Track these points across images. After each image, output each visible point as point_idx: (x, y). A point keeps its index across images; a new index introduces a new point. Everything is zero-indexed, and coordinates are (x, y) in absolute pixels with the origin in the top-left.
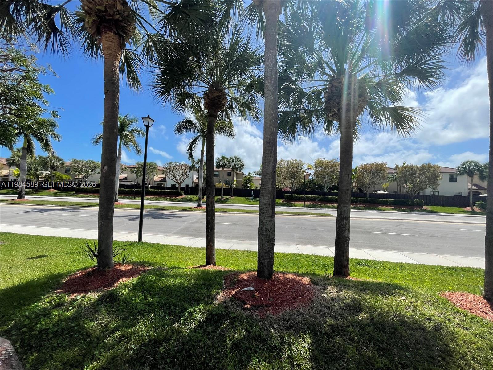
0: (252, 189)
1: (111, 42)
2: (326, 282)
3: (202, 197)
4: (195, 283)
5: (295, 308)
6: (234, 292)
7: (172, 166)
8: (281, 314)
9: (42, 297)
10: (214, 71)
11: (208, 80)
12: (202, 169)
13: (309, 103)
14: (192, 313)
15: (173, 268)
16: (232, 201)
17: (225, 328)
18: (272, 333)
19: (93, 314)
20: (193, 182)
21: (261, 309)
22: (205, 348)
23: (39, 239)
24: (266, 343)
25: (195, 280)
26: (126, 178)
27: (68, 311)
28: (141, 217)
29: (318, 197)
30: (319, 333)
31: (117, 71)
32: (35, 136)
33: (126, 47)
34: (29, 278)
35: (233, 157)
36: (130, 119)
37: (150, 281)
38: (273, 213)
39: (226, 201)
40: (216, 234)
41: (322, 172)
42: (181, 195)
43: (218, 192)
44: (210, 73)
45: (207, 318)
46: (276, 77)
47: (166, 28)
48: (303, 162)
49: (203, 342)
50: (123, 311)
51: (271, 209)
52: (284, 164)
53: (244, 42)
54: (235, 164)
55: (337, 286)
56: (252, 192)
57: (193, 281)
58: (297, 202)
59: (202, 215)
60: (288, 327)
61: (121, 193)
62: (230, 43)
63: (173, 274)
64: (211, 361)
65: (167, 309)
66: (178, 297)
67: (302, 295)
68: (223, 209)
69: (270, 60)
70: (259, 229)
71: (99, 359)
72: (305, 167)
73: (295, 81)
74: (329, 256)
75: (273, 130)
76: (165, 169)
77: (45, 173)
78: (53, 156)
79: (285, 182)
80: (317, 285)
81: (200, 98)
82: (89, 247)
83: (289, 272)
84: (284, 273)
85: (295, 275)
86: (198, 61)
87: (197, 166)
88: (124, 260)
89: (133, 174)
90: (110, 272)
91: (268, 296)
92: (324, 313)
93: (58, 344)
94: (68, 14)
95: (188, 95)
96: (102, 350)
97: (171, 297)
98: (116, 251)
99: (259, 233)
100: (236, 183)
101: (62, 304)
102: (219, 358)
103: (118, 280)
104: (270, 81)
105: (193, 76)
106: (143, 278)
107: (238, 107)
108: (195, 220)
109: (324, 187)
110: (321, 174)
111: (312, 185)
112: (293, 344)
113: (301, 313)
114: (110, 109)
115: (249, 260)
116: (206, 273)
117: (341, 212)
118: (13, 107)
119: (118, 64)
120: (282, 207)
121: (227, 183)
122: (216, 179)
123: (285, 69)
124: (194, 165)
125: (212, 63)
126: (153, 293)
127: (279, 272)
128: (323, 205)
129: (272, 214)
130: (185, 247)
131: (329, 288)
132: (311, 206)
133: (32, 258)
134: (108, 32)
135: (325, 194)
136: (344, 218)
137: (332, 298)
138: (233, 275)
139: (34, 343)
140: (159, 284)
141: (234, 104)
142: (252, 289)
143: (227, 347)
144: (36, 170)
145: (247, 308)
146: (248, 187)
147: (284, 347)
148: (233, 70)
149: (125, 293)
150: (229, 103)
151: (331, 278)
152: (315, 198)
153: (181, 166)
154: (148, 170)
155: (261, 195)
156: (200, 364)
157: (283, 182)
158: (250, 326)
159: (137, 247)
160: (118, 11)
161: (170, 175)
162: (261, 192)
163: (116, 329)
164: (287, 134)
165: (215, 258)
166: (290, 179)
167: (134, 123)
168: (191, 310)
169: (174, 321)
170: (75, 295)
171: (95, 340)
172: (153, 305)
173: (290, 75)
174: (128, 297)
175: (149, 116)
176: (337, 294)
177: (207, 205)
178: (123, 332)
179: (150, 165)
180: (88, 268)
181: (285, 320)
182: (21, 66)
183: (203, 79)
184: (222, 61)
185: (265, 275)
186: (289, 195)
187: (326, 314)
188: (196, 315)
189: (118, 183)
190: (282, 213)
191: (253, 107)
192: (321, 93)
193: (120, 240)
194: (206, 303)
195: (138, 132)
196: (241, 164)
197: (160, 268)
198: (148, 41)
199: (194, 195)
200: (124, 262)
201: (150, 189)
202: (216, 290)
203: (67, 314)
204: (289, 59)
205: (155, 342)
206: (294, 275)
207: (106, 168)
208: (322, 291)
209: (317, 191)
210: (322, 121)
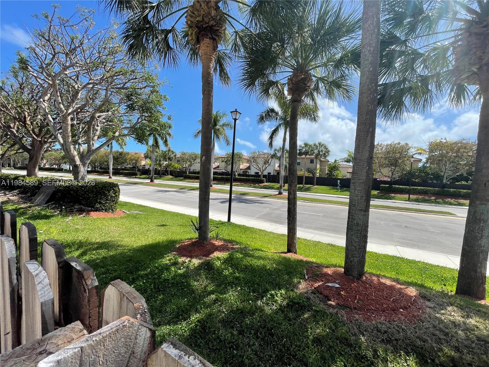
0: (339, 177)
1: (207, 47)
2: (444, 300)
3: (283, 185)
4: (277, 268)
5: (395, 321)
6: (316, 285)
7: (256, 155)
8: (373, 322)
9: (165, 256)
10: (299, 52)
11: (292, 64)
12: (283, 157)
13: (426, 67)
14: (273, 296)
15: (257, 250)
16: (315, 191)
17: (307, 319)
18: (362, 341)
19: (196, 276)
20: (274, 170)
21: (348, 310)
22: (286, 332)
23: (163, 212)
24: (354, 350)
25: (276, 265)
26: (218, 167)
27: (180, 269)
28: (230, 200)
29: (431, 190)
30: (429, 361)
31: (212, 72)
32: (160, 135)
33: (218, 49)
34: (157, 240)
35: (317, 144)
36: (221, 115)
37: (238, 259)
38: (368, 206)
39: (307, 190)
40: (298, 223)
41: (440, 157)
42: (264, 182)
43: (300, 180)
44: (294, 56)
45: (288, 304)
46: (378, 41)
47: (252, 21)
48: (410, 145)
49: (284, 326)
50: (217, 279)
51: (364, 202)
52: (382, 149)
53: (334, 10)
54: (319, 151)
55: (462, 309)
56: (339, 181)
57: (274, 265)
58: (399, 195)
59: (283, 203)
60: (383, 340)
61: (215, 179)
62: (317, 16)
63: (257, 255)
64: (291, 346)
65: (251, 286)
66: (261, 277)
67: (405, 308)
68: (305, 198)
69: (369, 22)
70: (348, 223)
71: (200, 312)
72: (412, 151)
73: (405, 41)
74: (448, 266)
75: (370, 108)
76: (250, 158)
77: (165, 163)
78: (169, 150)
79: (382, 170)
80: (429, 300)
81: (283, 84)
82: (192, 222)
83: (384, 276)
84: (378, 276)
85: (394, 281)
86: (282, 46)
87: (279, 155)
88: (217, 237)
89: (224, 163)
90: (207, 245)
91: (357, 298)
92: (440, 339)
93: (175, 293)
94: (177, 33)
95: (272, 84)
96: (202, 306)
97: (255, 276)
98: (211, 228)
99: (347, 228)
100: (320, 171)
101: (177, 264)
102: (300, 347)
103: (213, 252)
104: (368, 48)
105: (276, 63)
106: (232, 254)
107: (325, 87)
108: (276, 207)
109: (443, 177)
110: (439, 160)
111: (423, 174)
112: (390, 362)
113: (402, 329)
114: (206, 106)
115: (333, 255)
116: (288, 260)
117: (475, 212)
118: (146, 115)
119: (212, 65)
120: (377, 200)
121: (309, 171)
122: (298, 167)
123: (391, 28)
124: (276, 153)
125: (296, 44)
126: (240, 269)
127: (371, 274)
128: (440, 200)
129: (366, 207)
130: (267, 232)
131: (450, 308)
132: (420, 201)
133: (159, 226)
134: (205, 39)
135: (444, 186)
136: (480, 220)
137: (454, 322)
138: (316, 267)
139: (161, 288)
140: (245, 262)
141: (321, 85)
142: (337, 286)
143: (309, 339)
144: (160, 161)
145: (331, 304)
146: (334, 176)
147: (378, 362)
148: (320, 47)
149: (218, 265)
150: (315, 85)
151: (452, 296)
152: (426, 191)
153: (264, 154)
154: (236, 160)
155: (352, 186)
156: (281, 345)
157: (379, 170)
158: (334, 325)
159: (227, 226)
160: (212, 17)
161: (254, 163)
162: (352, 181)
163: (212, 292)
164: (389, 111)
165: (297, 246)
166: (389, 167)
167: (224, 118)
168: (273, 292)
169: (257, 299)
170: (185, 258)
171: (198, 297)
172: (240, 280)
173: (398, 35)
174: (220, 268)
175: (236, 109)
176: (463, 319)
177: (289, 194)
178: (217, 296)
179: (237, 155)
180: (193, 239)
181: (379, 331)
182: (150, 83)
183: (287, 64)
184: (308, 39)
185: (354, 274)
186: (387, 185)
187: (443, 341)
188: (278, 299)
189: (212, 171)
190: (376, 207)
191: (343, 85)
192: (448, 49)
193: (214, 219)
194: (287, 290)
195: (228, 125)
196: (325, 150)
197: (246, 248)
198: (236, 39)
199: (275, 182)
200: (217, 238)
201: (237, 177)
202: (297, 278)
203: (179, 271)
204: (397, 13)
205: (241, 313)
206: (392, 282)
207: (204, 158)
208: (437, 310)
209: (430, 181)
210: (447, 88)
